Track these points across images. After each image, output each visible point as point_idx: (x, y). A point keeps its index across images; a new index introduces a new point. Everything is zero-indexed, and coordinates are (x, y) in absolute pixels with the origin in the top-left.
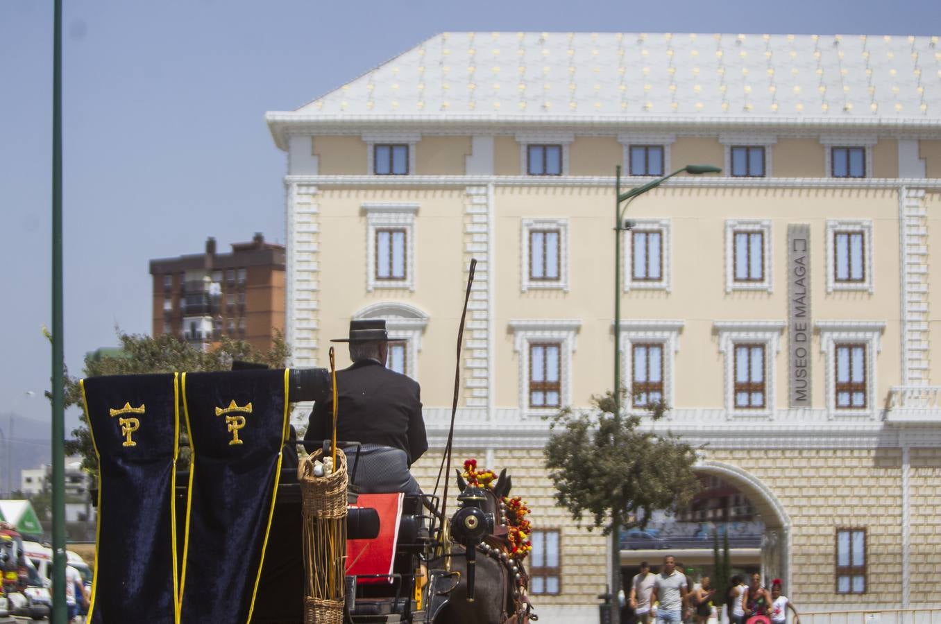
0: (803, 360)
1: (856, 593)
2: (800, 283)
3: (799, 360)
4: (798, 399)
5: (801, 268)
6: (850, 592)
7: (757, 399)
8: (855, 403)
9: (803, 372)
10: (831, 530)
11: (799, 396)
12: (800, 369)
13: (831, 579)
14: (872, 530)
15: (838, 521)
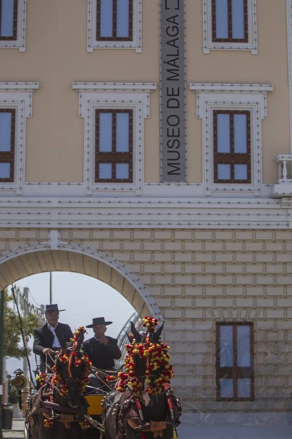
0: (176, 128)
1: (242, 399)
2: (172, 43)
3: (171, 128)
4: (169, 173)
5: (173, 27)
6: (235, 399)
7: (122, 170)
8: (237, 177)
9: (176, 142)
10: (210, 325)
11: (171, 169)
12: (173, 139)
13: (212, 382)
14: (259, 325)
15: (217, 314)
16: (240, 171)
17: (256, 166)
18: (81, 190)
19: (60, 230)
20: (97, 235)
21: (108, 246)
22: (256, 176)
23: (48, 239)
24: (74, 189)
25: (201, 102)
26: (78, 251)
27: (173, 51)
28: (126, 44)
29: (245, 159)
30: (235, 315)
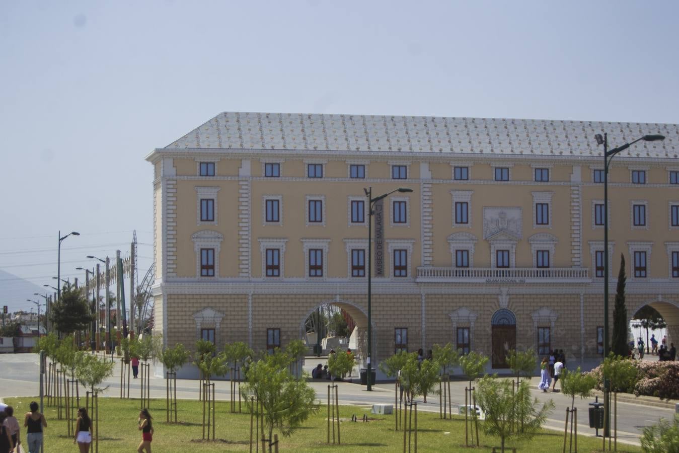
16: (403, 272)
17: (409, 270)
18: (347, 279)
19: (340, 295)
20: (353, 296)
21: (356, 300)
22: (409, 275)
23: (336, 298)
24: (345, 280)
25: (390, 246)
26: (346, 302)
27: (379, 227)
28: (362, 224)
29: (405, 268)
30: (401, 325)
